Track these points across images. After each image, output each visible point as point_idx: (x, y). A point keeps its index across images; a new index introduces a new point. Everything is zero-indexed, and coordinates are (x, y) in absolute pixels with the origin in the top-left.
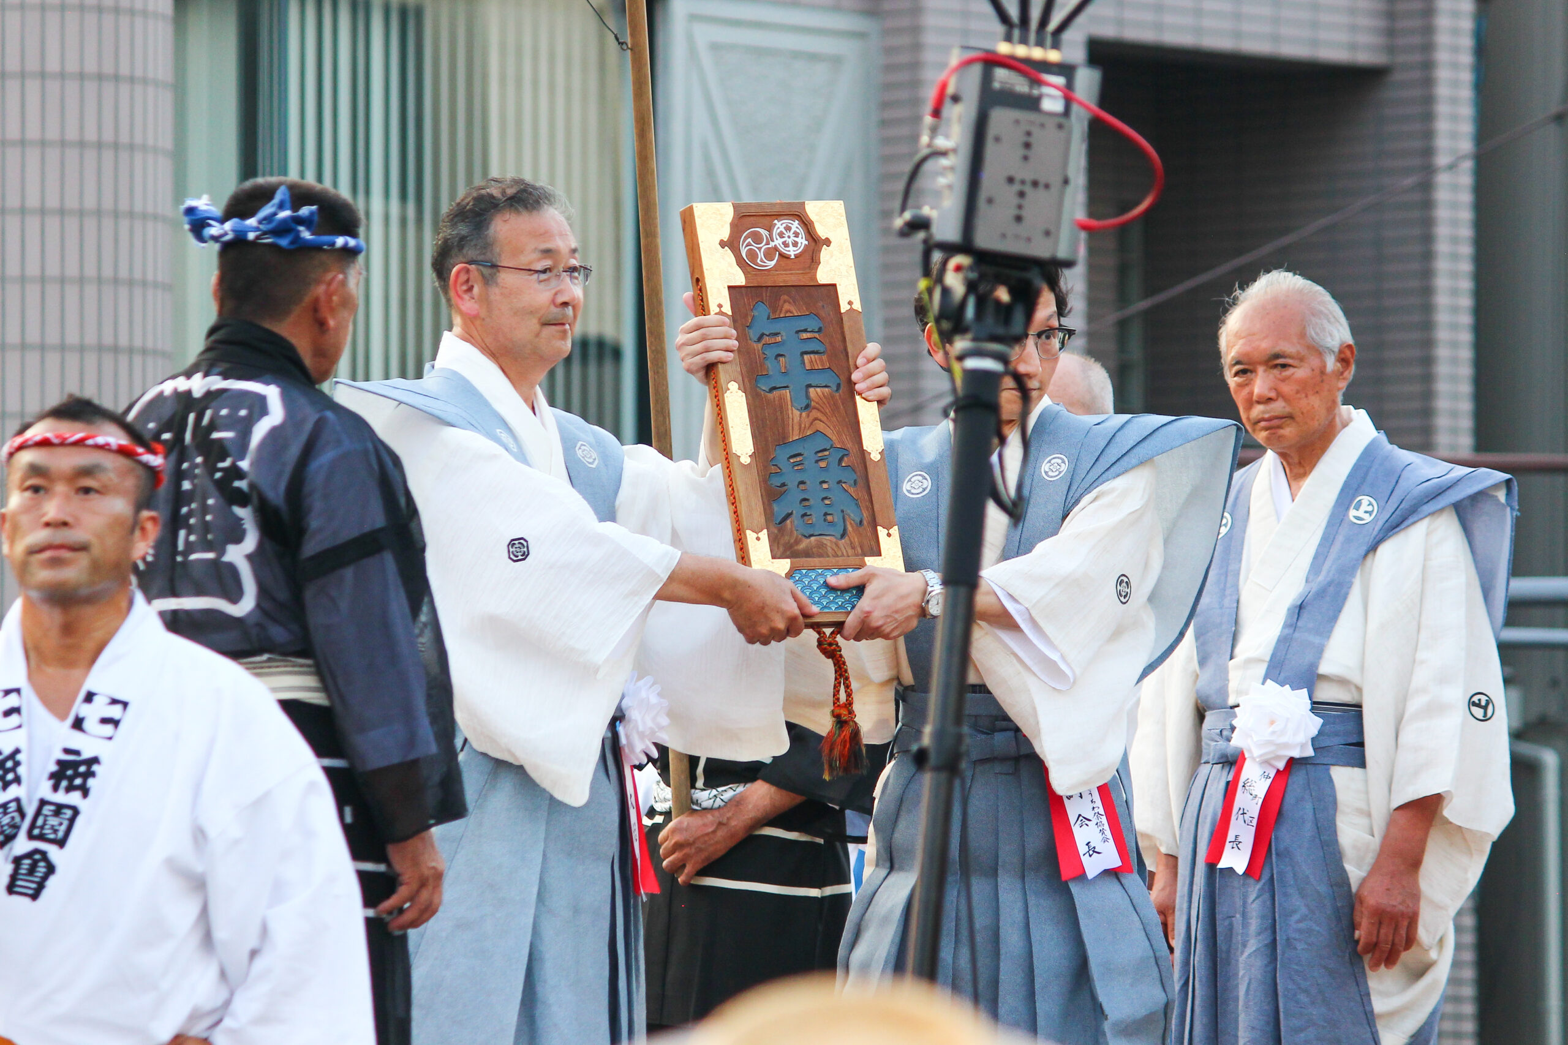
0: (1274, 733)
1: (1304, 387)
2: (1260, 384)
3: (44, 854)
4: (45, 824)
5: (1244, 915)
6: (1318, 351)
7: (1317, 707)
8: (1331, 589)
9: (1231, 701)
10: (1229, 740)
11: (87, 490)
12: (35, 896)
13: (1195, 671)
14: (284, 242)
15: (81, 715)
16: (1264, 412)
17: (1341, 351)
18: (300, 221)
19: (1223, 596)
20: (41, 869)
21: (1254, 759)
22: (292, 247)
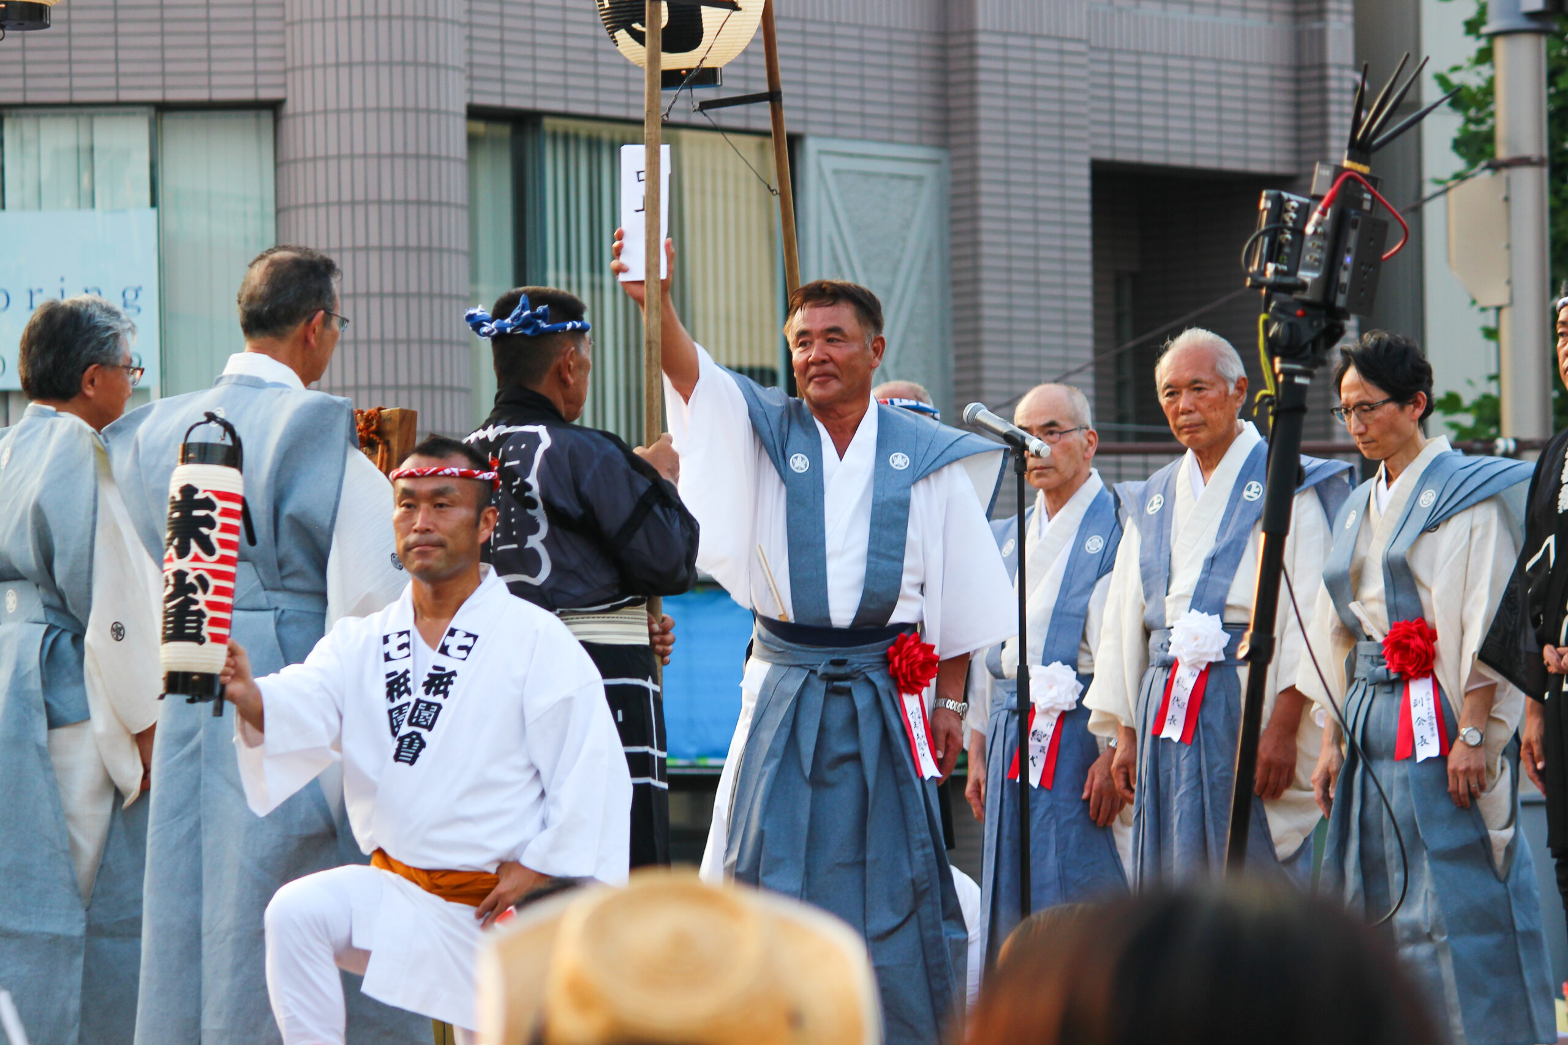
0: (1197, 646)
1: (1214, 405)
2: (1183, 402)
3: (419, 735)
4: (420, 714)
5: (1178, 768)
6: (1224, 380)
7: (1226, 627)
8: (1233, 546)
9: (1168, 624)
10: (1167, 650)
11: (441, 505)
12: (412, 762)
13: (1142, 604)
14: (528, 332)
15: (446, 644)
16: (1186, 421)
17: (1238, 382)
18: (539, 316)
19: (1159, 552)
20: (417, 744)
21: (1184, 663)
22: (534, 334)
